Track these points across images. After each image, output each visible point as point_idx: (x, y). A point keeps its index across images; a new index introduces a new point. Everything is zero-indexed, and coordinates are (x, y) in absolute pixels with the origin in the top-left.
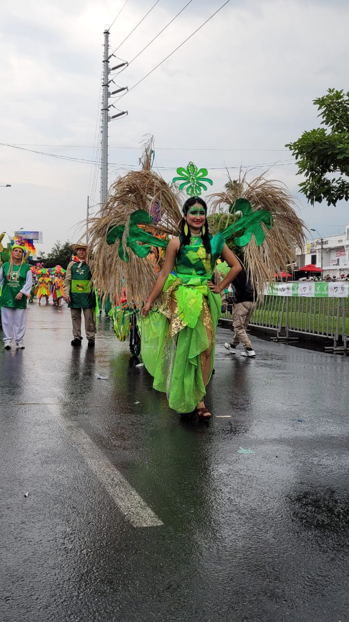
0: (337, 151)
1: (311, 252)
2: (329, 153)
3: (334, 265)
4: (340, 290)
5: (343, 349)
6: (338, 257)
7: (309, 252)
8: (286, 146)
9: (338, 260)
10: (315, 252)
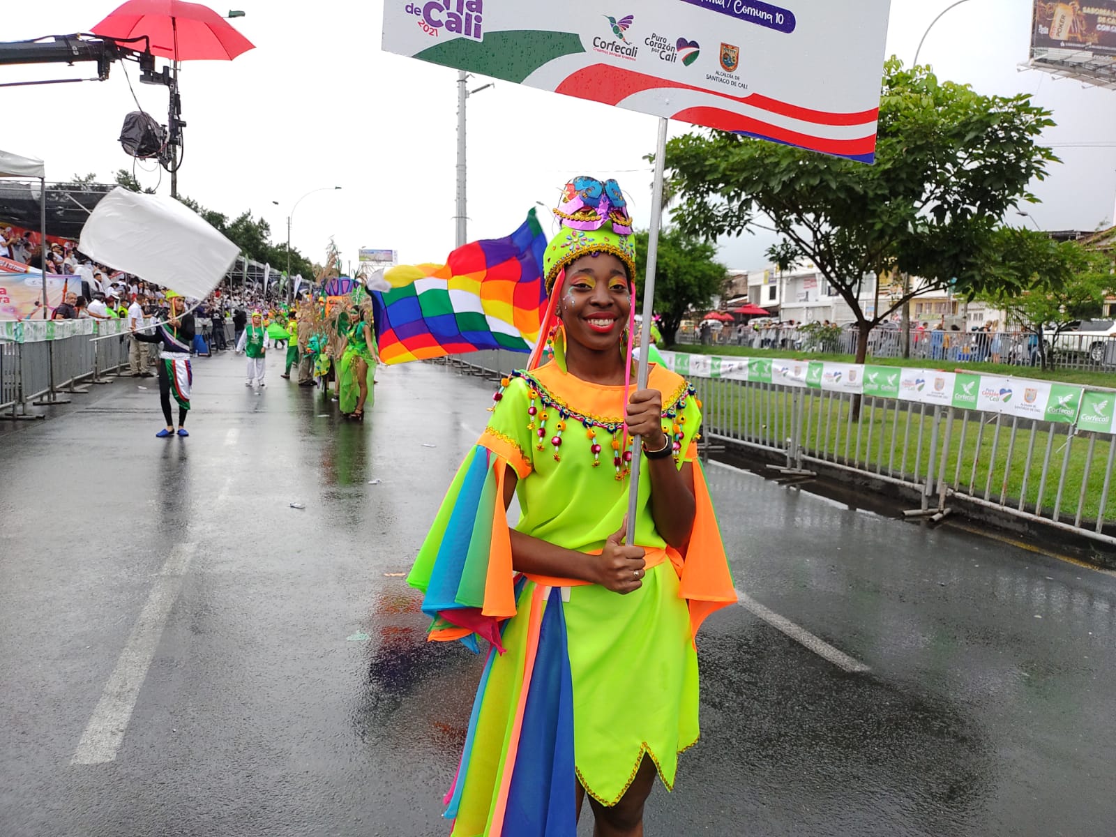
0: (707, 169)
1: (770, 282)
2: (696, 171)
3: (800, 301)
4: (701, 367)
5: (703, 447)
6: (807, 290)
7: (767, 281)
8: (644, 158)
9: (807, 293)
10: (775, 281)
